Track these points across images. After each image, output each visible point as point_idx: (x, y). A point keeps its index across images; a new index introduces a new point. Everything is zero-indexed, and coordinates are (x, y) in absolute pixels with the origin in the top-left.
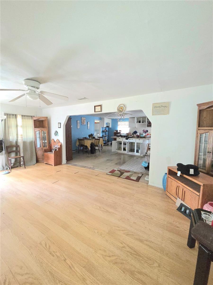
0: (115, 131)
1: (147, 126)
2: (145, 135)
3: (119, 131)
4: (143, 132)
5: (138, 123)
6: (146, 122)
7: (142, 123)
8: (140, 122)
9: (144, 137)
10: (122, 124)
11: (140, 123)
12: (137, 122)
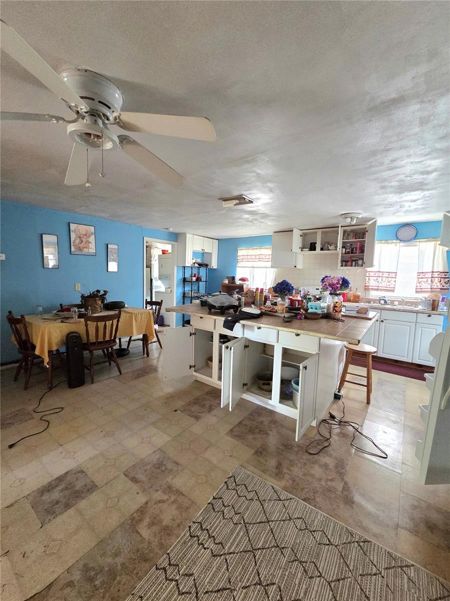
0: (226, 282)
1: (342, 261)
2: (335, 307)
3: (240, 280)
4: (325, 289)
5: (307, 252)
6: (340, 245)
7: (322, 249)
8: (313, 247)
9: (327, 316)
10: (249, 257)
11: (315, 250)
12: (302, 249)
